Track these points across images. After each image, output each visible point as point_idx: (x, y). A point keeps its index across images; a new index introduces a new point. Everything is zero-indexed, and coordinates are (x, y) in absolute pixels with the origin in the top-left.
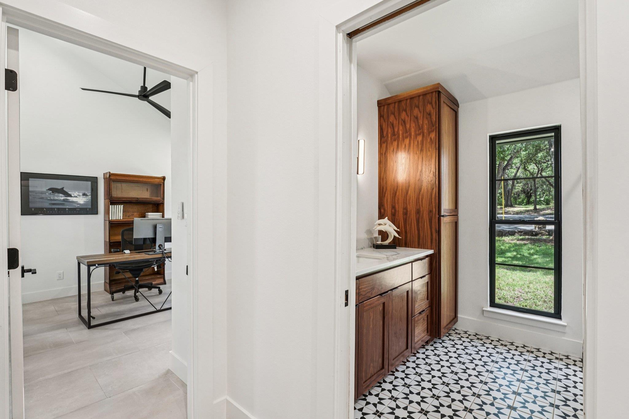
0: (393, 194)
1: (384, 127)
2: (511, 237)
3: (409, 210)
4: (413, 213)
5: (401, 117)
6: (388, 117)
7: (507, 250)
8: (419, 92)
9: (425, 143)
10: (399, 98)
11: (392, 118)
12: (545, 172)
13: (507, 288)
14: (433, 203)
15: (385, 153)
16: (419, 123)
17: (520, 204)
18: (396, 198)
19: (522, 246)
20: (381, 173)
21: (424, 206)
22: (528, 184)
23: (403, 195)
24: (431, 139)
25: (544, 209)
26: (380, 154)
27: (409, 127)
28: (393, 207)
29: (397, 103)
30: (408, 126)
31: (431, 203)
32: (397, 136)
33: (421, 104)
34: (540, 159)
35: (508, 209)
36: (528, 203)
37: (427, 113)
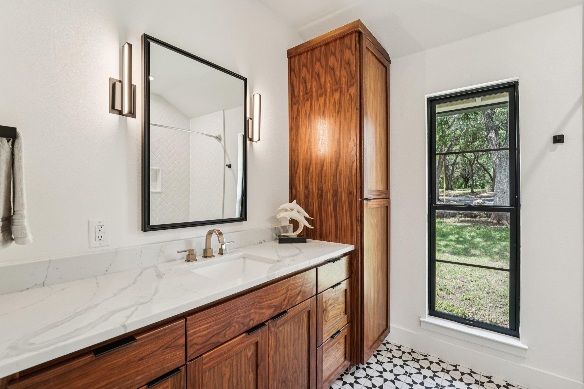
0: (306, 169)
1: (295, 83)
2: (452, 219)
3: (324, 191)
4: (330, 195)
5: (314, 69)
6: (300, 71)
7: (448, 232)
8: (334, 35)
9: (343, 101)
10: (311, 45)
11: (304, 71)
12: (480, 159)
13: (449, 277)
14: (353, 182)
15: (296, 118)
16: (336, 76)
17: (459, 187)
18: (310, 176)
19: (462, 228)
20: (292, 142)
21: (342, 187)
22: (466, 169)
23: (318, 173)
24: (351, 96)
25: (480, 192)
26: (291, 118)
27: (324, 82)
28: (307, 187)
29: (310, 52)
30: (322, 80)
31: (350, 181)
32: (310, 94)
33: (338, 50)
34: (476, 147)
35: (449, 192)
36: (466, 187)
37: (345, 62)
